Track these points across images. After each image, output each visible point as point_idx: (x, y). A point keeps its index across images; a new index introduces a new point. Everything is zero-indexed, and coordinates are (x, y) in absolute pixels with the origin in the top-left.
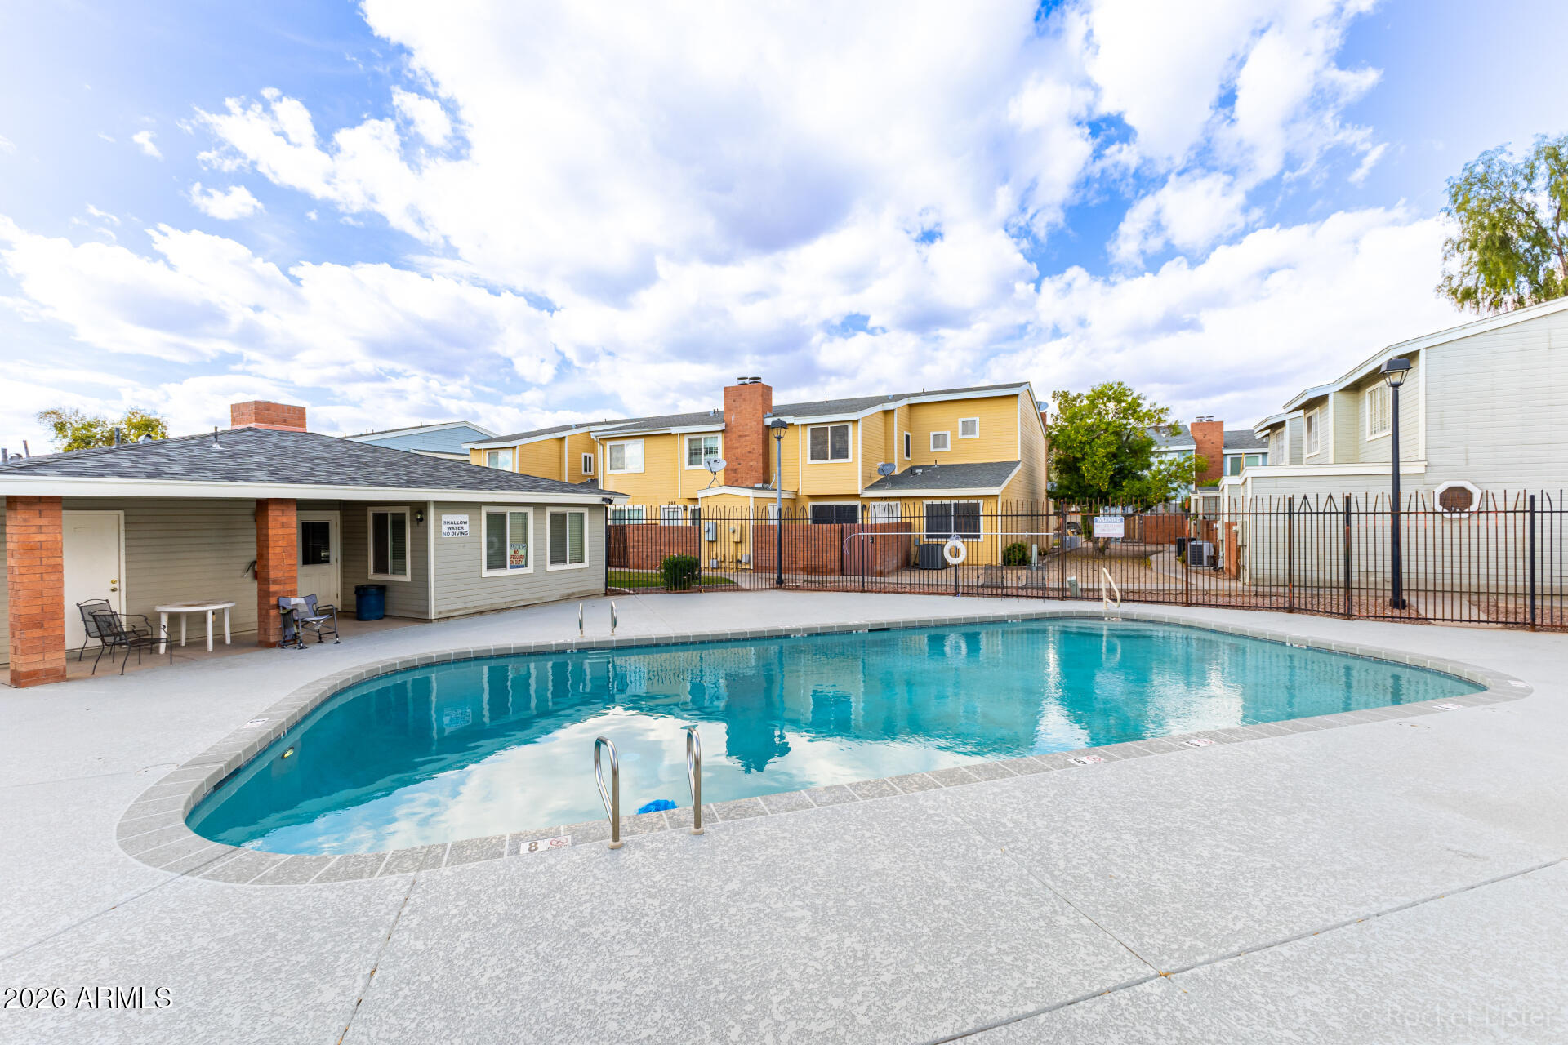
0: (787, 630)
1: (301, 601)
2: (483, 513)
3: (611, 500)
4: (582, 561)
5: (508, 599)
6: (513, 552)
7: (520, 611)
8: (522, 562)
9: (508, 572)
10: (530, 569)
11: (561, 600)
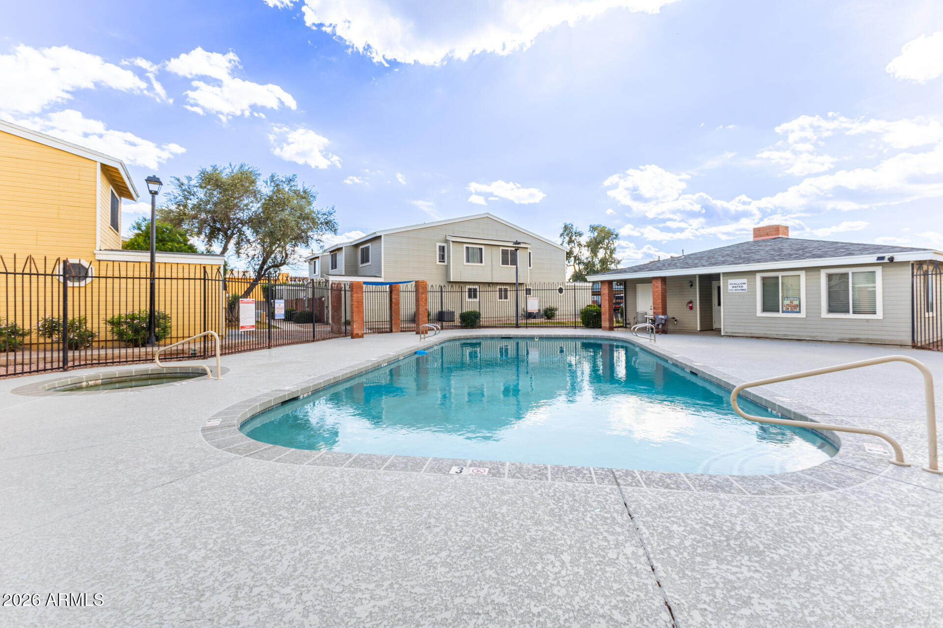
2: (758, 277)
3: (891, 259)
4: (874, 313)
5: (781, 333)
6: (787, 302)
7: (792, 342)
8: (796, 308)
9: (780, 315)
10: (803, 315)
11: (840, 342)
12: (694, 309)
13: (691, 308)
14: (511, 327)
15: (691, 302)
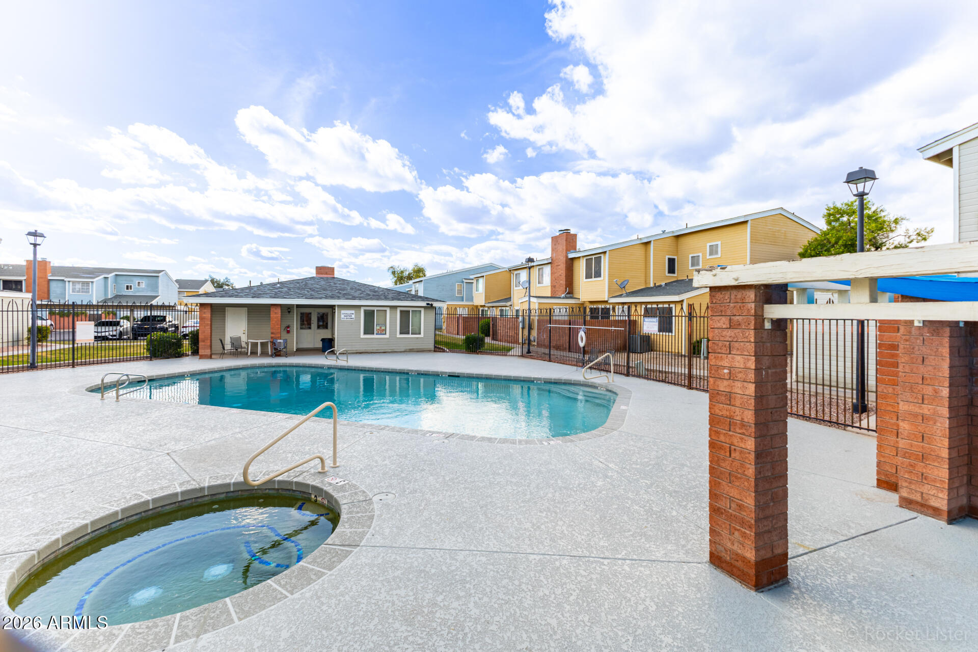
0: (407, 370)
1: (282, 341)
2: (362, 310)
3: (432, 305)
4: (420, 334)
5: (374, 349)
6: (378, 328)
7: (381, 354)
8: (383, 332)
9: (375, 336)
10: (387, 336)
11: (406, 352)
12: (291, 333)
13: (288, 332)
14: (18, 370)
15: (288, 327)
